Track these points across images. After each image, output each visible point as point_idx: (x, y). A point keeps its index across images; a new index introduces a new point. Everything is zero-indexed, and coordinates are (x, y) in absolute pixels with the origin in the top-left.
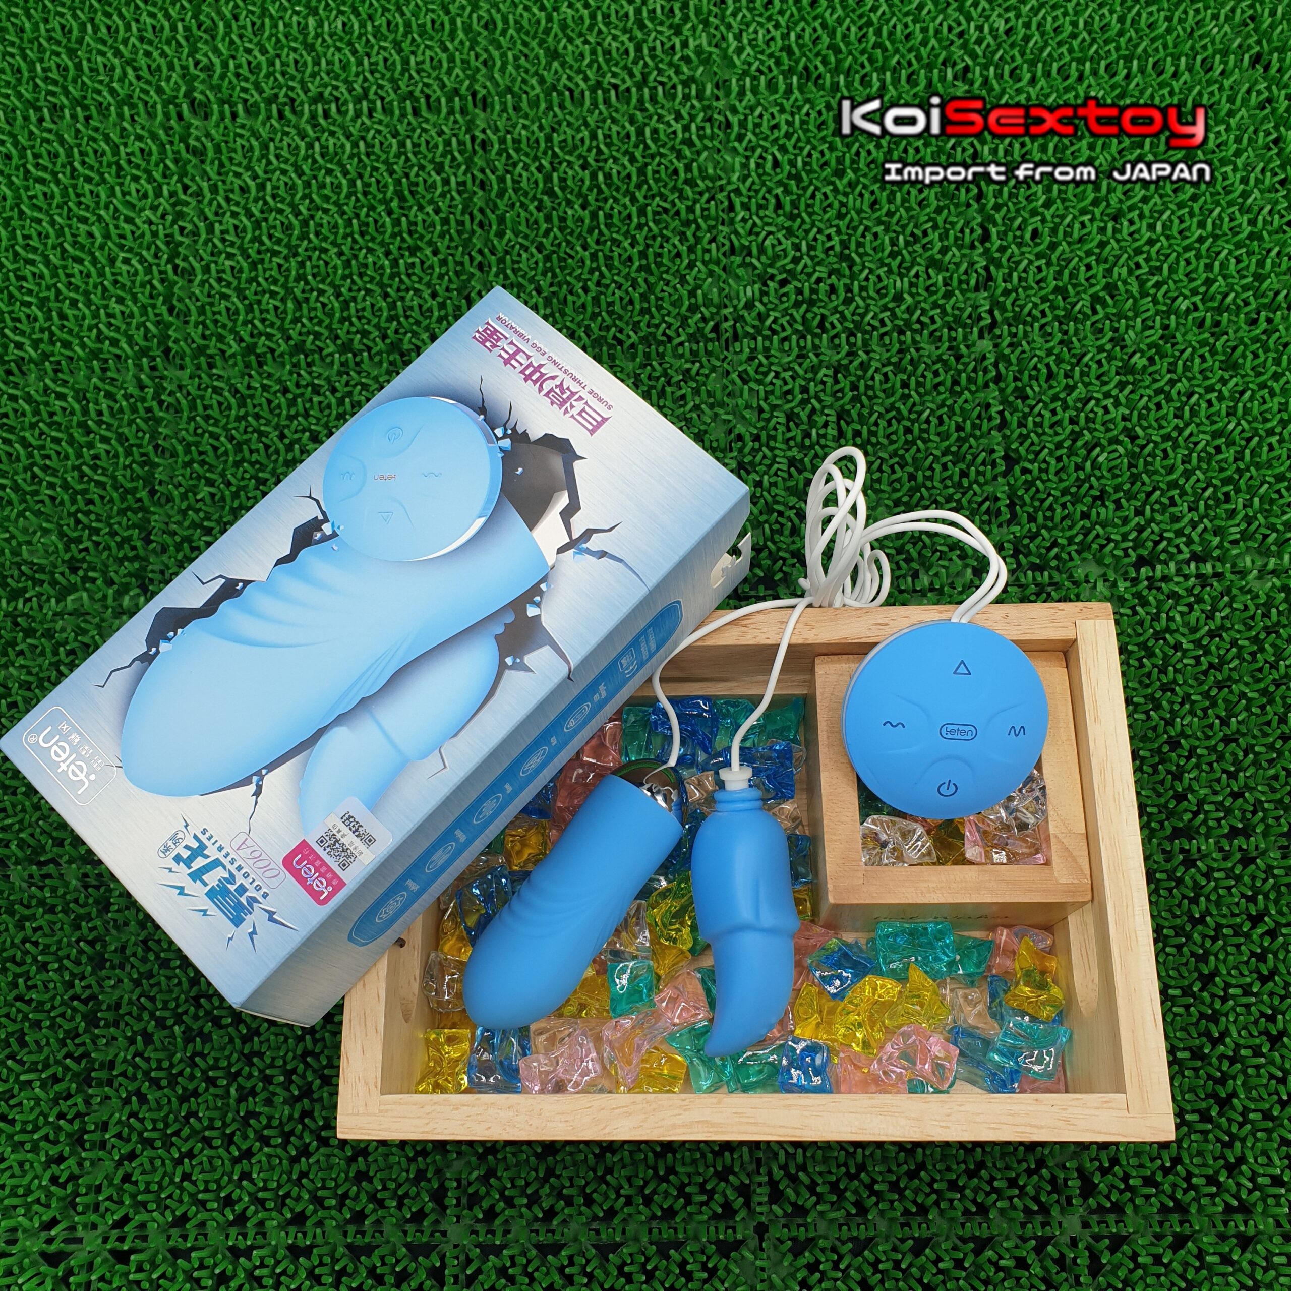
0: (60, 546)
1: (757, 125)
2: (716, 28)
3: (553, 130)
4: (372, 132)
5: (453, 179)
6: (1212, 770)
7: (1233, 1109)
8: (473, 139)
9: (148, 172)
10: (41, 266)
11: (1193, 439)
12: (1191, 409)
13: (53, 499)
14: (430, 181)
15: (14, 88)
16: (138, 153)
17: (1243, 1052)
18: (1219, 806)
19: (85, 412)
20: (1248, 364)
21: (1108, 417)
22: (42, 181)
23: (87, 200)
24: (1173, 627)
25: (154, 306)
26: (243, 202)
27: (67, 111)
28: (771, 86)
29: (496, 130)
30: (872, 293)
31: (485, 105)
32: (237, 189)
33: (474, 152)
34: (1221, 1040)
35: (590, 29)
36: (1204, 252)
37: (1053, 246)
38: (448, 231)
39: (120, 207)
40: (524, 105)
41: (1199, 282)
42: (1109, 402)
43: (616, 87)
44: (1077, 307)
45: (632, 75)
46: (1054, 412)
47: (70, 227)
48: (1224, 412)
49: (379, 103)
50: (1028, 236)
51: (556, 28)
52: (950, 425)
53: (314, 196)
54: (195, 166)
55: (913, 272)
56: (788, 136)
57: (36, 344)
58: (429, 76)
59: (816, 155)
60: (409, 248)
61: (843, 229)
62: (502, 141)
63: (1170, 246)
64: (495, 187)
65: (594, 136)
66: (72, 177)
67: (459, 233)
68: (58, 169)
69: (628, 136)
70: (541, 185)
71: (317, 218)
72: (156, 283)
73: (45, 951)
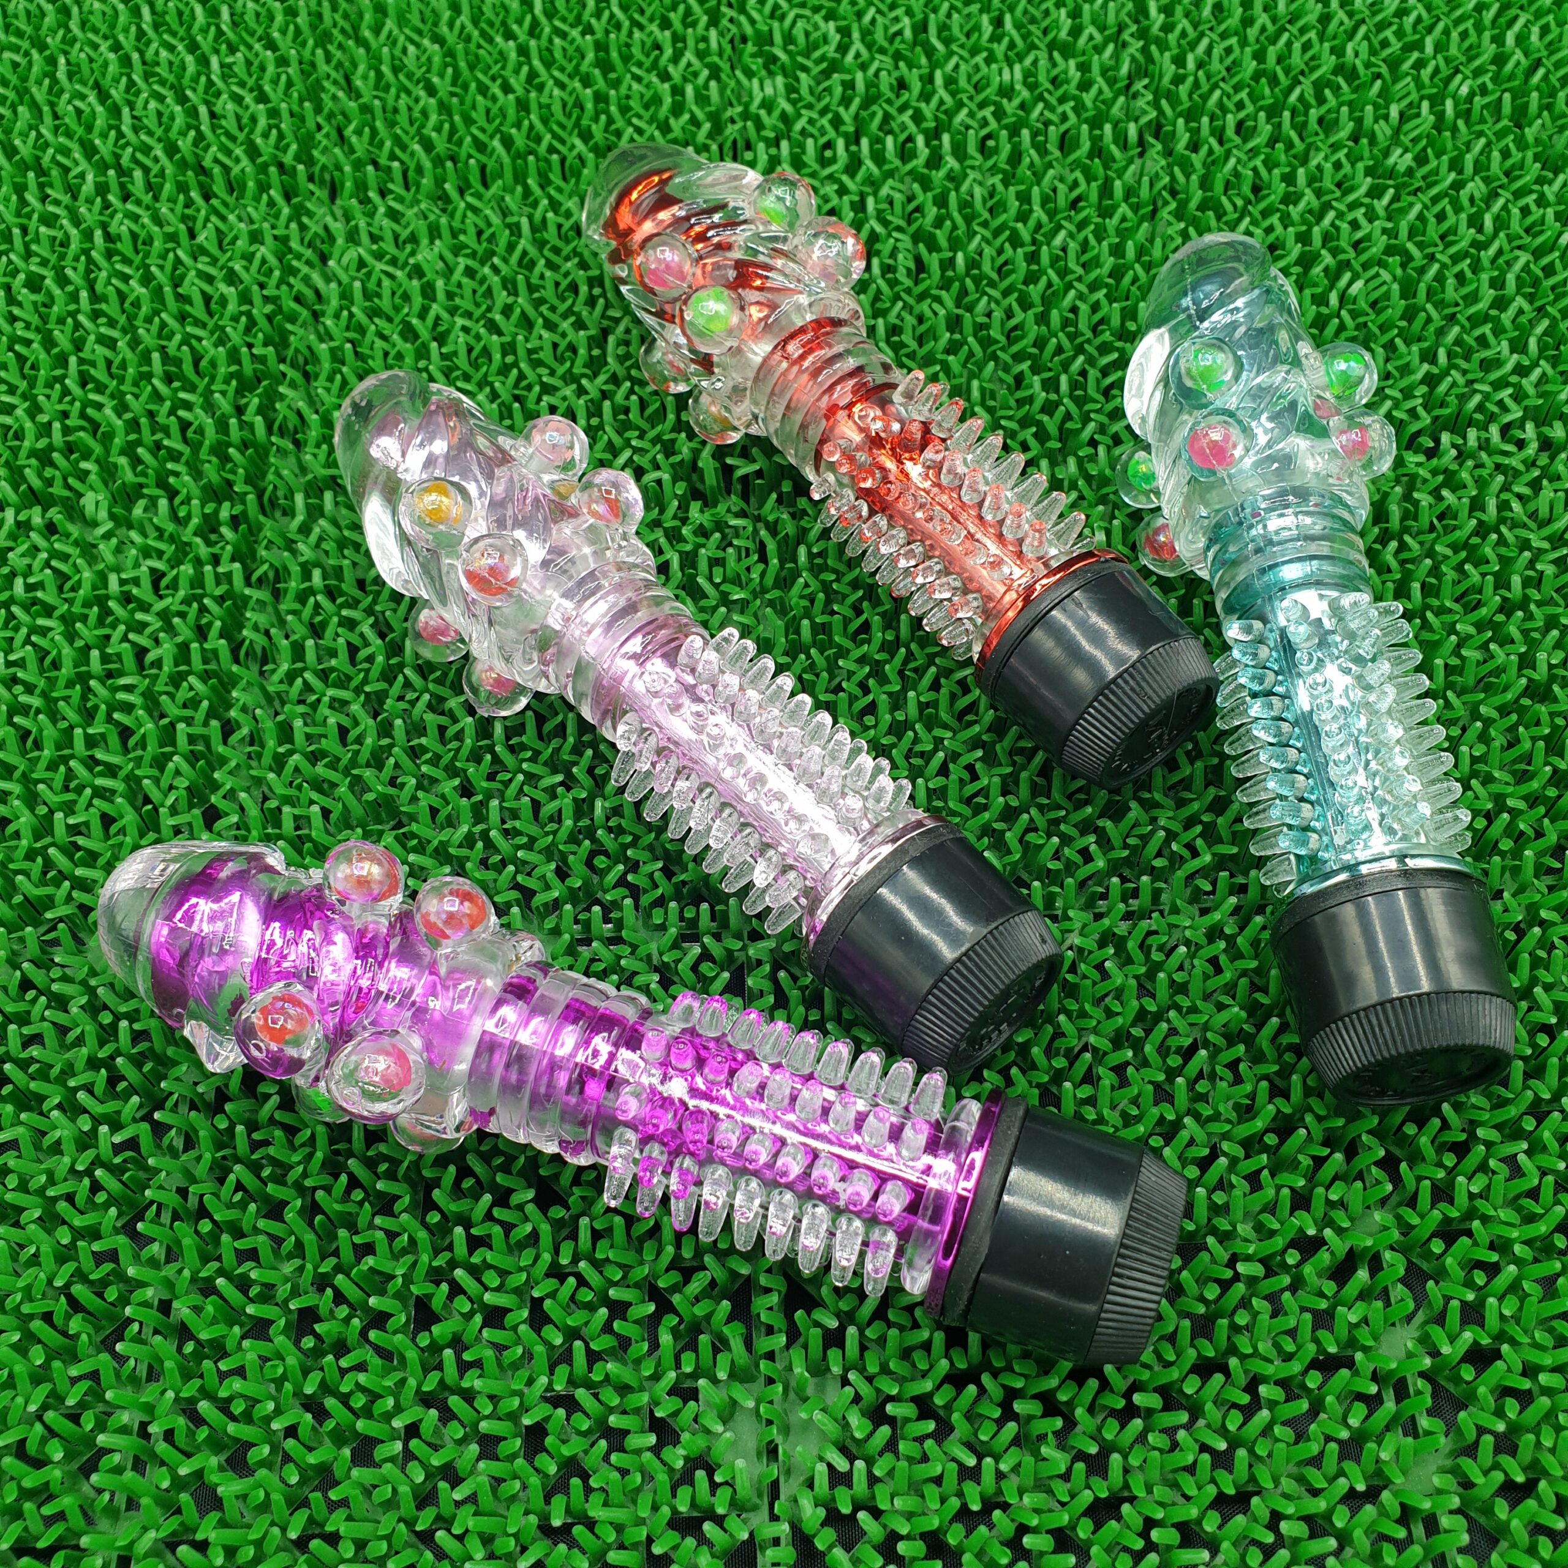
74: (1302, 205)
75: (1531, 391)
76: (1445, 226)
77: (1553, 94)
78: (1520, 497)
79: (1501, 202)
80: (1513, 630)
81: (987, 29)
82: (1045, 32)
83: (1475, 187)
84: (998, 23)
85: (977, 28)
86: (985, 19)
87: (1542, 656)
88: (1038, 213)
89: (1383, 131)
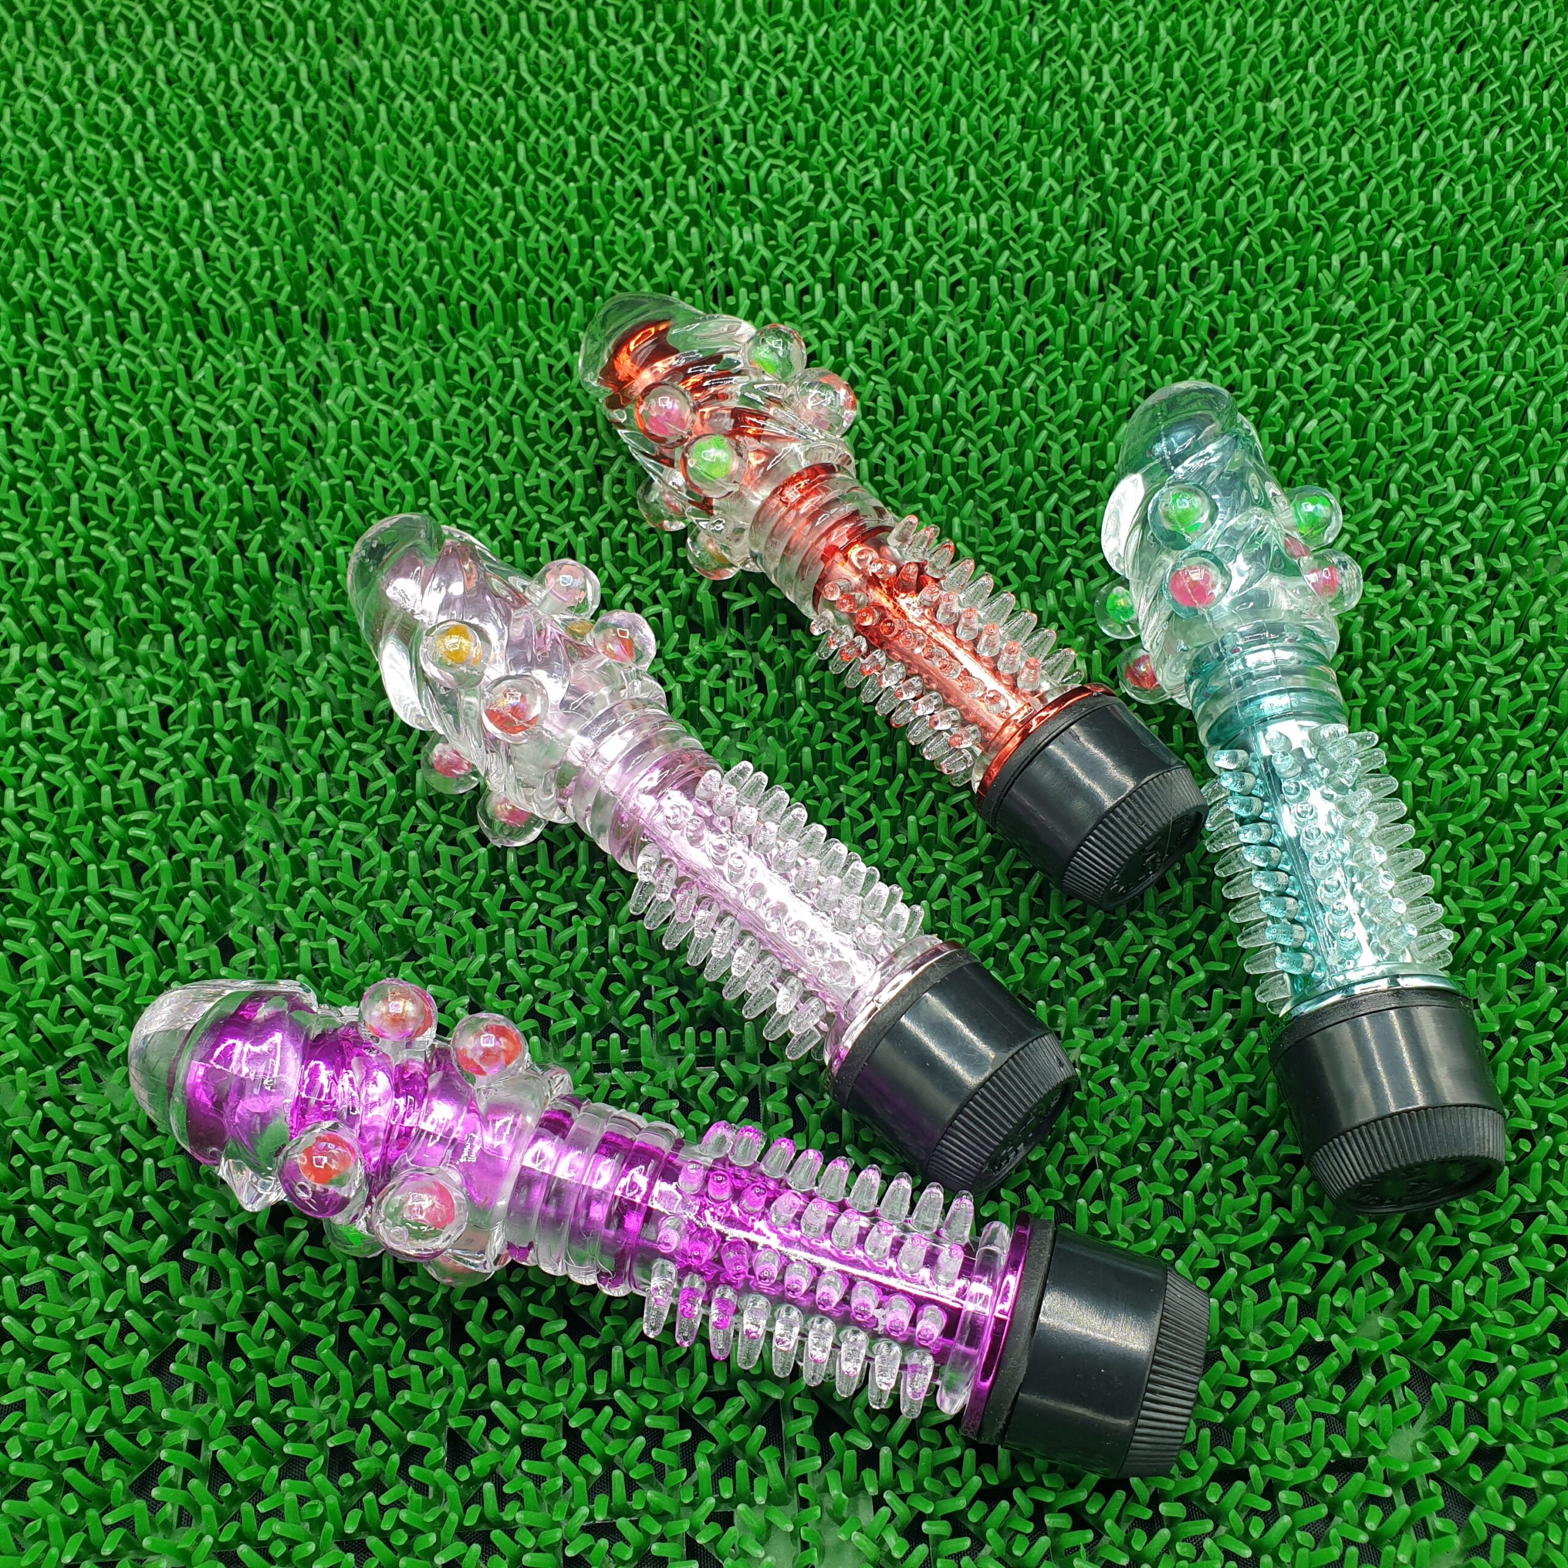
74: (1256, 349)
75: (1477, 525)
76: (1389, 368)
77: (1478, 248)
78: (1472, 624)
79: (1438, 347)
80: (1475, 753)
81: (953, 181)
82: (1007, 182)
83: (1414, 333)
84: (962, 174)
85: (943, 178)
86: (950, 170)
87: (1502, 776)
88: (1009, 357)
89: (1326, 278)
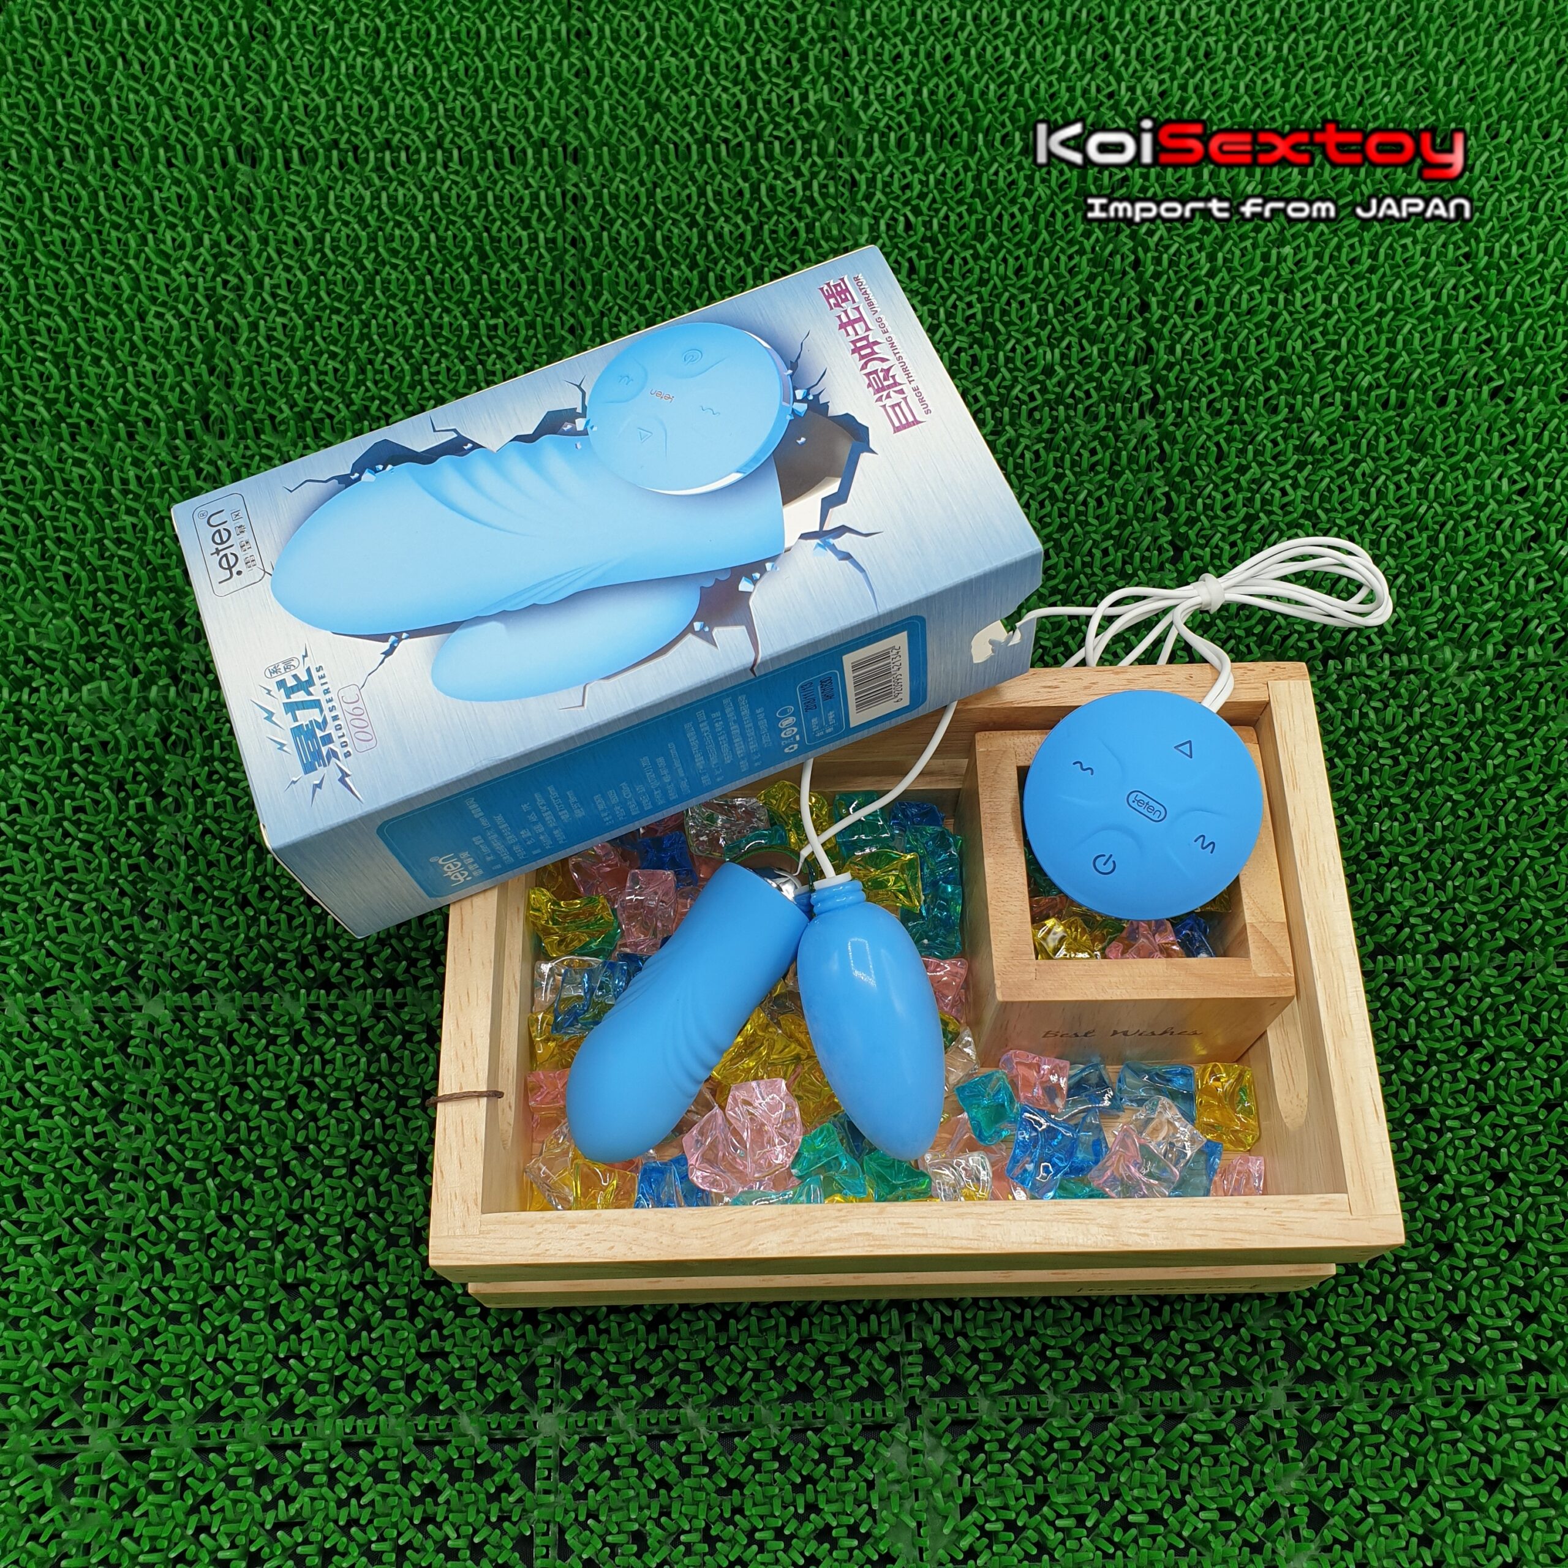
0: (76, 629)
1: (886, 184)
2: (840, 81)
3: (655, 185)
4: (448, 183)
5: (541, 236)
6: (1417, 879)
7: (1456, 1255)
8: (564, 194)
9: (187, 220)
10: (58, 319)
11: (1382, 523)
12: (1379, 492)
13: (67, 577)
14: (514, 237)
15: (30, 125)
16: (174, 199)
17: (1464, 1190)
18: (1427, 919)
19: (108, 480)
20: (1438, 445)
21: (1286, 500)
22: (62, 227)
23: (113, 248)
24: (1367, 724)
25: (191, 365)
26: (297, 255)
27: (91, 152)
28: (902, 144)
29: (590, 184)
30: (1019, 364)
31: (576, 157)
32: (290, 242)
33: (565, 207)
34: (1438, 1179)
35: (697, 78)
36: (1385, 326)
37: (1219, 318)
38: (537, 291)
39: (153, 257)
40: (623, 157)
41: (1381, 357)
42: (1287, 484)
43: (726, 141)
44: (1248, 383)
45: (745, 129)
46: (1226, 494)
47: (93, 276)
48: (1414, 494)
49: (455, 152)
50: (1191, 306)
51: (658, 78)
52: (1110, 506)
53: (381, 250)
54: (241, 215)
55: (1064, 344)
56: (922, 196)
57: (49, 404)
58: (513, 125)
59: (953, 217)
60: (490, 308)
61: (986, 297)
62: (598, 196)
63: (1348, 319)
64: (590, 244)
65: (702, 193)
66: (96, 222)
67: (549, 294)
68: (80, 213)
69: (741, 193)
70: (642, 243)
71: (384, 274)
72: (194, 339)
73: (51, 1091)
